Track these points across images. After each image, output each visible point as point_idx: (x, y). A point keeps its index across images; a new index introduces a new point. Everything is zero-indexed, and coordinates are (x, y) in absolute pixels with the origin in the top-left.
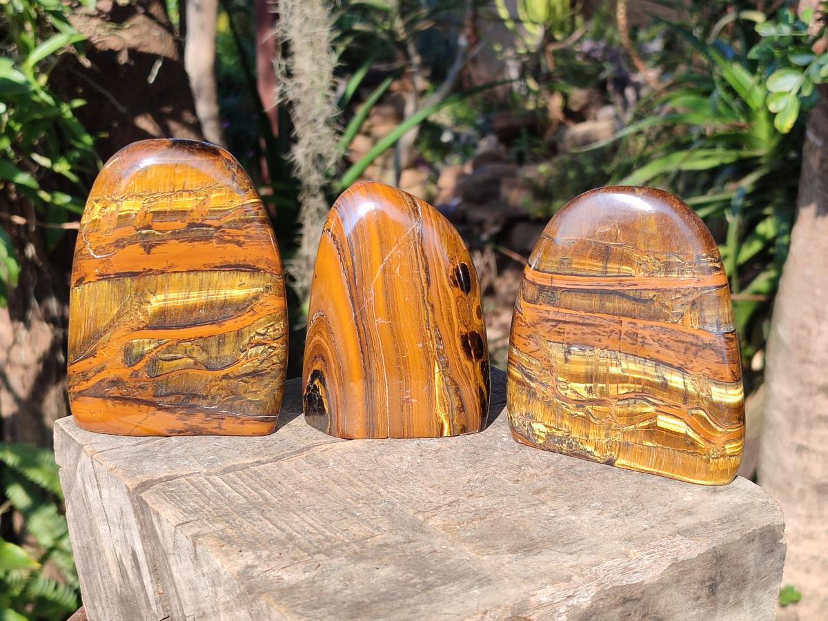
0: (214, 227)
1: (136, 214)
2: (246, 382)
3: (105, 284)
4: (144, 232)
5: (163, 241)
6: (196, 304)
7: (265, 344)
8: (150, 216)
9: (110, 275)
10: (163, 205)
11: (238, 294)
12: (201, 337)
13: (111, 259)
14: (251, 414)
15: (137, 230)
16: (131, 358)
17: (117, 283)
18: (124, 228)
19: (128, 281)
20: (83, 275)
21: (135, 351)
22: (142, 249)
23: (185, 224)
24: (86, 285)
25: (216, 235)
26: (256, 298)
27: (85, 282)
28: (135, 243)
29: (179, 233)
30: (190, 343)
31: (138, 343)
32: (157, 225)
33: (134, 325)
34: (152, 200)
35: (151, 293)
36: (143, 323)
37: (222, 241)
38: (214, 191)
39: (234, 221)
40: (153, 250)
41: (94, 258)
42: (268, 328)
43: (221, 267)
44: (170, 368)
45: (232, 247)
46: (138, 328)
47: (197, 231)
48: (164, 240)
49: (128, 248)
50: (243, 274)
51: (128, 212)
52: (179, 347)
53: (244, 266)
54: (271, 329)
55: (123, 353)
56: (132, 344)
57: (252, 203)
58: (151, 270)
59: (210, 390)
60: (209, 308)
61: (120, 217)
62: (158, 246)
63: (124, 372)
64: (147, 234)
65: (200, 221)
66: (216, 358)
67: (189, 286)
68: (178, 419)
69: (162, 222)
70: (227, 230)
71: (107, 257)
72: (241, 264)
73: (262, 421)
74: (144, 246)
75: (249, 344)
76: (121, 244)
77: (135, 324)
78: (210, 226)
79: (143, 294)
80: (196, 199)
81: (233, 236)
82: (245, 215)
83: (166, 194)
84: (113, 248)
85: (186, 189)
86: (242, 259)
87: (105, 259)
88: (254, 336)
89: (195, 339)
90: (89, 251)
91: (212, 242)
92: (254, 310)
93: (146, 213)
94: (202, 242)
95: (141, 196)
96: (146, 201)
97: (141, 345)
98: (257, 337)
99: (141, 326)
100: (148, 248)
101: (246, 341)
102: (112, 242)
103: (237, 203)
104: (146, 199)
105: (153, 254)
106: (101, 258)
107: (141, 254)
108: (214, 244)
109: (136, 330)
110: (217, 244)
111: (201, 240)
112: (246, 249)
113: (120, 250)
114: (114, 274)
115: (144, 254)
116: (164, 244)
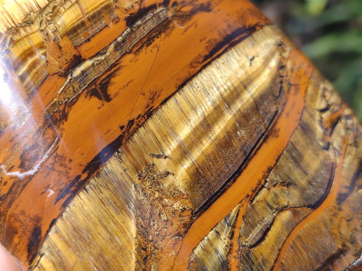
0: (160, 5)
4: (77, 72)
7: (339, 118)
8: (65, 43)
9: (79, 177)
12: (269, 170)
13: (59, 152)
15: (65, 75)
19: (113, 164)
20: (30, 226)
21: (209, 267)
22: (95, 100)
23: (123, 24)
24: (50, 234)
25: (170, 14)
26: (281, 67)
27: (43, 233)
29: (124, 41)
30: (264, 191)
31: (205, 250)
32: (85, 49)
33: (175, 226)
36: (186, 213)
37: (183, 18)
40: (111, 90)
41: (30, 177)
42: (324, 96)
44: (273, 249)
45: (201, 18)
46: (185, 225)
47: (144, 23)
48: (114, 65)
49: (74, 114)
52: (259, 207)
53: (234, 34)
56: (197, 260)
58: (131, 122)
59: (340, 233)
60: (245, 122)
62: (113, 80)
64: (83, 72)
65: (137, 7)
66: (310, 183)
69: (89, 40)
71: (50, 155)
72: (229, 33)
74: (94, 93)
75: (324, 132)
76: (58, 115)
77: (177, 224)
78: (154, 7)
79: (150, 168)
84: (50, 132)
86: (224, 26)
87: (51, 161)
88: (322, 118)
89: (265, 177)
90: (12, 178)
91: (173, 27)
92: (292, 83)
93: (57, 41)
94: (163, 35)
97: (211, 249)
98: (325, 116)
99: (187, 219)
100: (101, 93)
101: (319, 130)
102: (41, 126)
104: (41, 23)
105: (115, 96)
106: (42, 165)
107: (99, 108)
108: (178, 28)
109: (186, 232)
110: (182, 24)
111: (160, 33)
112: (219, 10)
113: (61, 126)
114: (84, 172)
115: (103, 105)
116: (118, 69)
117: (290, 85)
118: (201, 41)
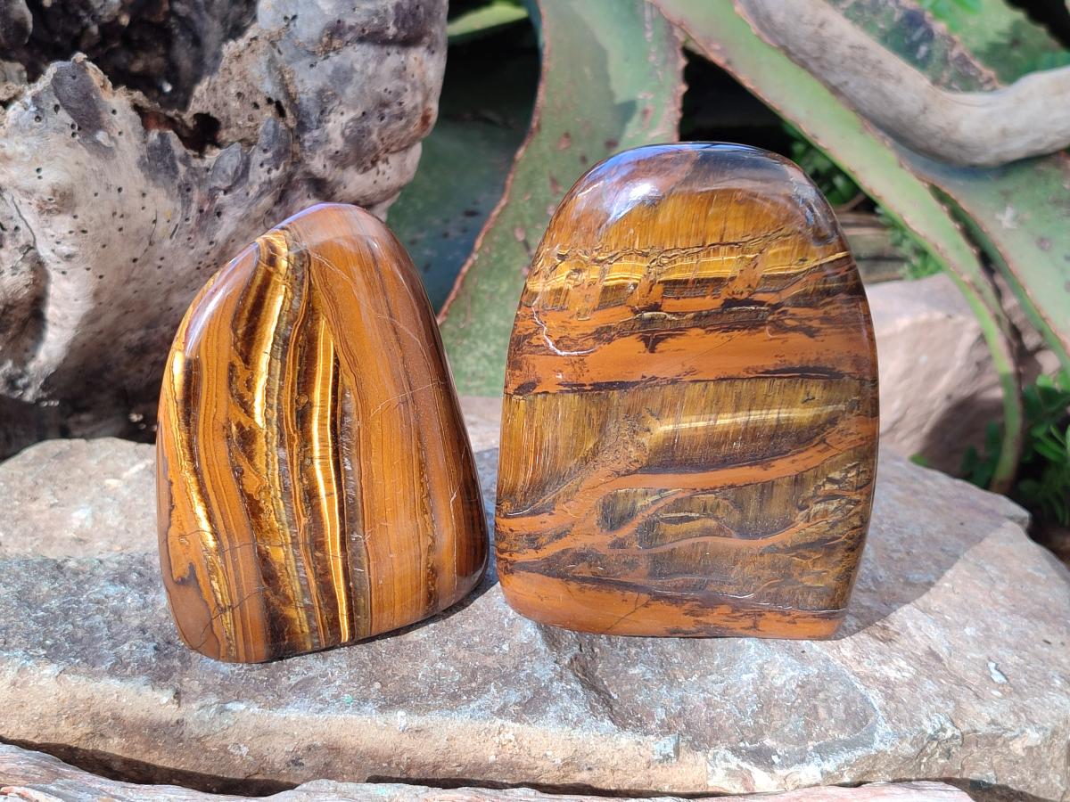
0: (769, 305)
1: (635, 285)
2: (804, 557)
3: (573, 398)
4: (647, 315)
5: (678, 331)
6: (728, 432)
7: (842, 497)
8: (658, 289)
9: (585, 385)
10: (683, 270)
11: (801, 414)
12: (731, 486)
13: (586, 359)
14: (808, 608)
15: (636, 312)
16: (613, 516)
17: (596, 399)
18: (611, 310)
19: (615, 395)
20: (532, 379)
21: (620, 507)
22: (642, 344)
23: (719, 302)
24: (539, 397)
25: (770, 318)
26: (833, 420)
27: (535, 391)
28: (631, 334)
29: (707, 316)
30: (713, 496)
31: (627, 494)
32: (671, 304)
34: (665, 261)
35: (652, 415)
36: (636, 464)
37: (779, 328)
38: (774, 243)
39: (805, 294)
40: (660, 346)
41: (556, 355)
42: (847, 471)
43: (776, 372)
44: (677, 534)
45: (797, 339)
46: (628, 471)
47: (739, 311)
48: (681, 330)
49: (619, 343)
50: (811, 382)
51: (621, 281)
52: (694, 502)
53: (815, 370)
54: (853, 473)
55: (599, 510)
56: (616, 495)
57: (837, 259)
58: (654, 378)
60: (749, 438)
61: (606, 290)
62: (669, 339)
63: (600, 540)
64: (652, 319)
65: (745, 296)
66: (756, 519)
67: (717, 406)
68: (686, 614)
69: (679, 298)
70: (791, 310)
71: (579, 356)
72: (811, 365)
73: (823, 617)
74: (646, 340)
75: (814, 496)
76: (605, 336)
77: (622, 466)
78: (761, 303)
79: (639, 418)
80: (742, 258)
81: (800, 320)
82: (825, 282)
83: (691, 251)
84: (591, 342)
85: (725, 241)
86: (813, 357)
87: (577, 359)
88: (824, 485)
89: (722, 488)
90: (545, 341)
91: (763, 331)
92: (827, 441)
93: (653, 283)
94: (746, 331)
95: (646, 255)
96: (654, 264)
97: (632, 498)
98: (828, 487)
99: (633, 469)
100: (652, 343)
101: (810, 492)
102: (589, 332)
103: (811, 263)
104: (654, 261)
105: (660, 352)
106: (568, 356)
107: (639, 352)
108: (767, 333)
109: (623, 475)
110: (772, 333)
111: (744, 329)
112: (822, 341)
113: (602, 345)
114: (591, 385)
115: (644, 352)
116: (681, 335)
117: (823, 441)
118: (776, 356)
